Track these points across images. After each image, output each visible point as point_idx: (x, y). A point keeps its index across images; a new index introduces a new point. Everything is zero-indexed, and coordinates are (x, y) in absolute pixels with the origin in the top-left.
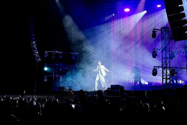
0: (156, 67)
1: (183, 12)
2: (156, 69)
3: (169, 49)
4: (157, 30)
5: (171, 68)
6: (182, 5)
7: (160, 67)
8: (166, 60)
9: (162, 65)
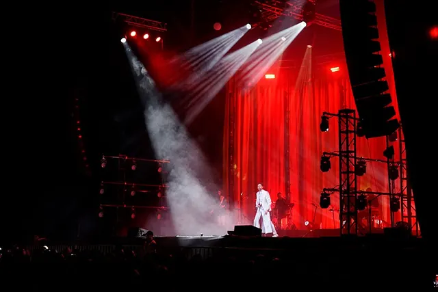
0: (329, 190)
1: (383, 79)
2: (329, 194)
3: (355, 155)
4: (331, 114)
5: (359, 193)
6: (382, 66)
7: (336, 190)
8: (348, 175)
9: (341, 186)
